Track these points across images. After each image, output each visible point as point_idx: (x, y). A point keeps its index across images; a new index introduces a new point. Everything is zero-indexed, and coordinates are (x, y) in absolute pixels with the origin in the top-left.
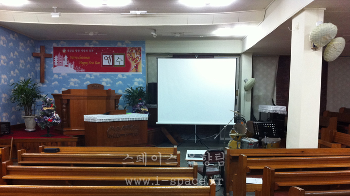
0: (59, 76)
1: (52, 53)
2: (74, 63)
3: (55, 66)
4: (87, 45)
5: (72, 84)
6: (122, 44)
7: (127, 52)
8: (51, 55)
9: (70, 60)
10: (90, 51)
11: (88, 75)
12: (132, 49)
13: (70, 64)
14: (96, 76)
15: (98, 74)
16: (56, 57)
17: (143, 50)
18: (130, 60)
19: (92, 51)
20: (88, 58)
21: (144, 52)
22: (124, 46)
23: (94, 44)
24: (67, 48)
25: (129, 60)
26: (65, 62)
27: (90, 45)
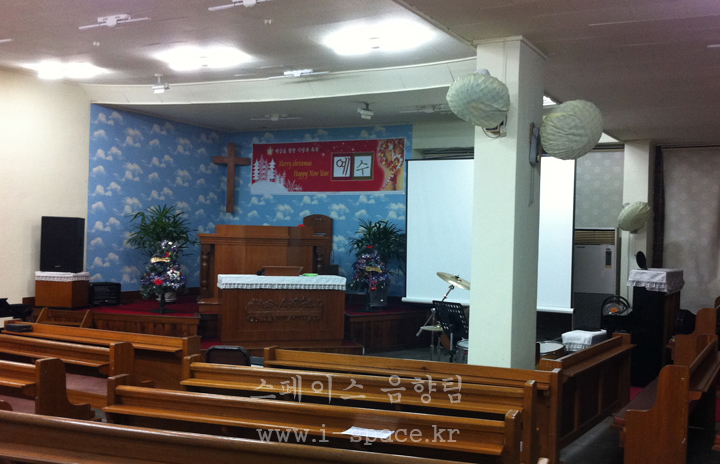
0: (259, 201)
1: (251, 155)
2: (284, 174)
3: (254, 181)
4: (308, 139)
5: (279, 215)
6: (370, 134)
7: (378, 148)
8: (249, 159)
9: (279, 170)
10: (313, 150)
11: (307, 197)
12: (387, 142)
13: (278, 177)
14: (320, 200)
15: (323, 195)
16: (257, 163)
17: (409, 144)
18: (383, 165)
19: (317, 150)
20: (309, 164)
21: (410, 149)
22: (373, 137)
23: (319, 137)
24: (274, 147)
25: (380, 164)
26: (271, 174)
27: (313, 138)
